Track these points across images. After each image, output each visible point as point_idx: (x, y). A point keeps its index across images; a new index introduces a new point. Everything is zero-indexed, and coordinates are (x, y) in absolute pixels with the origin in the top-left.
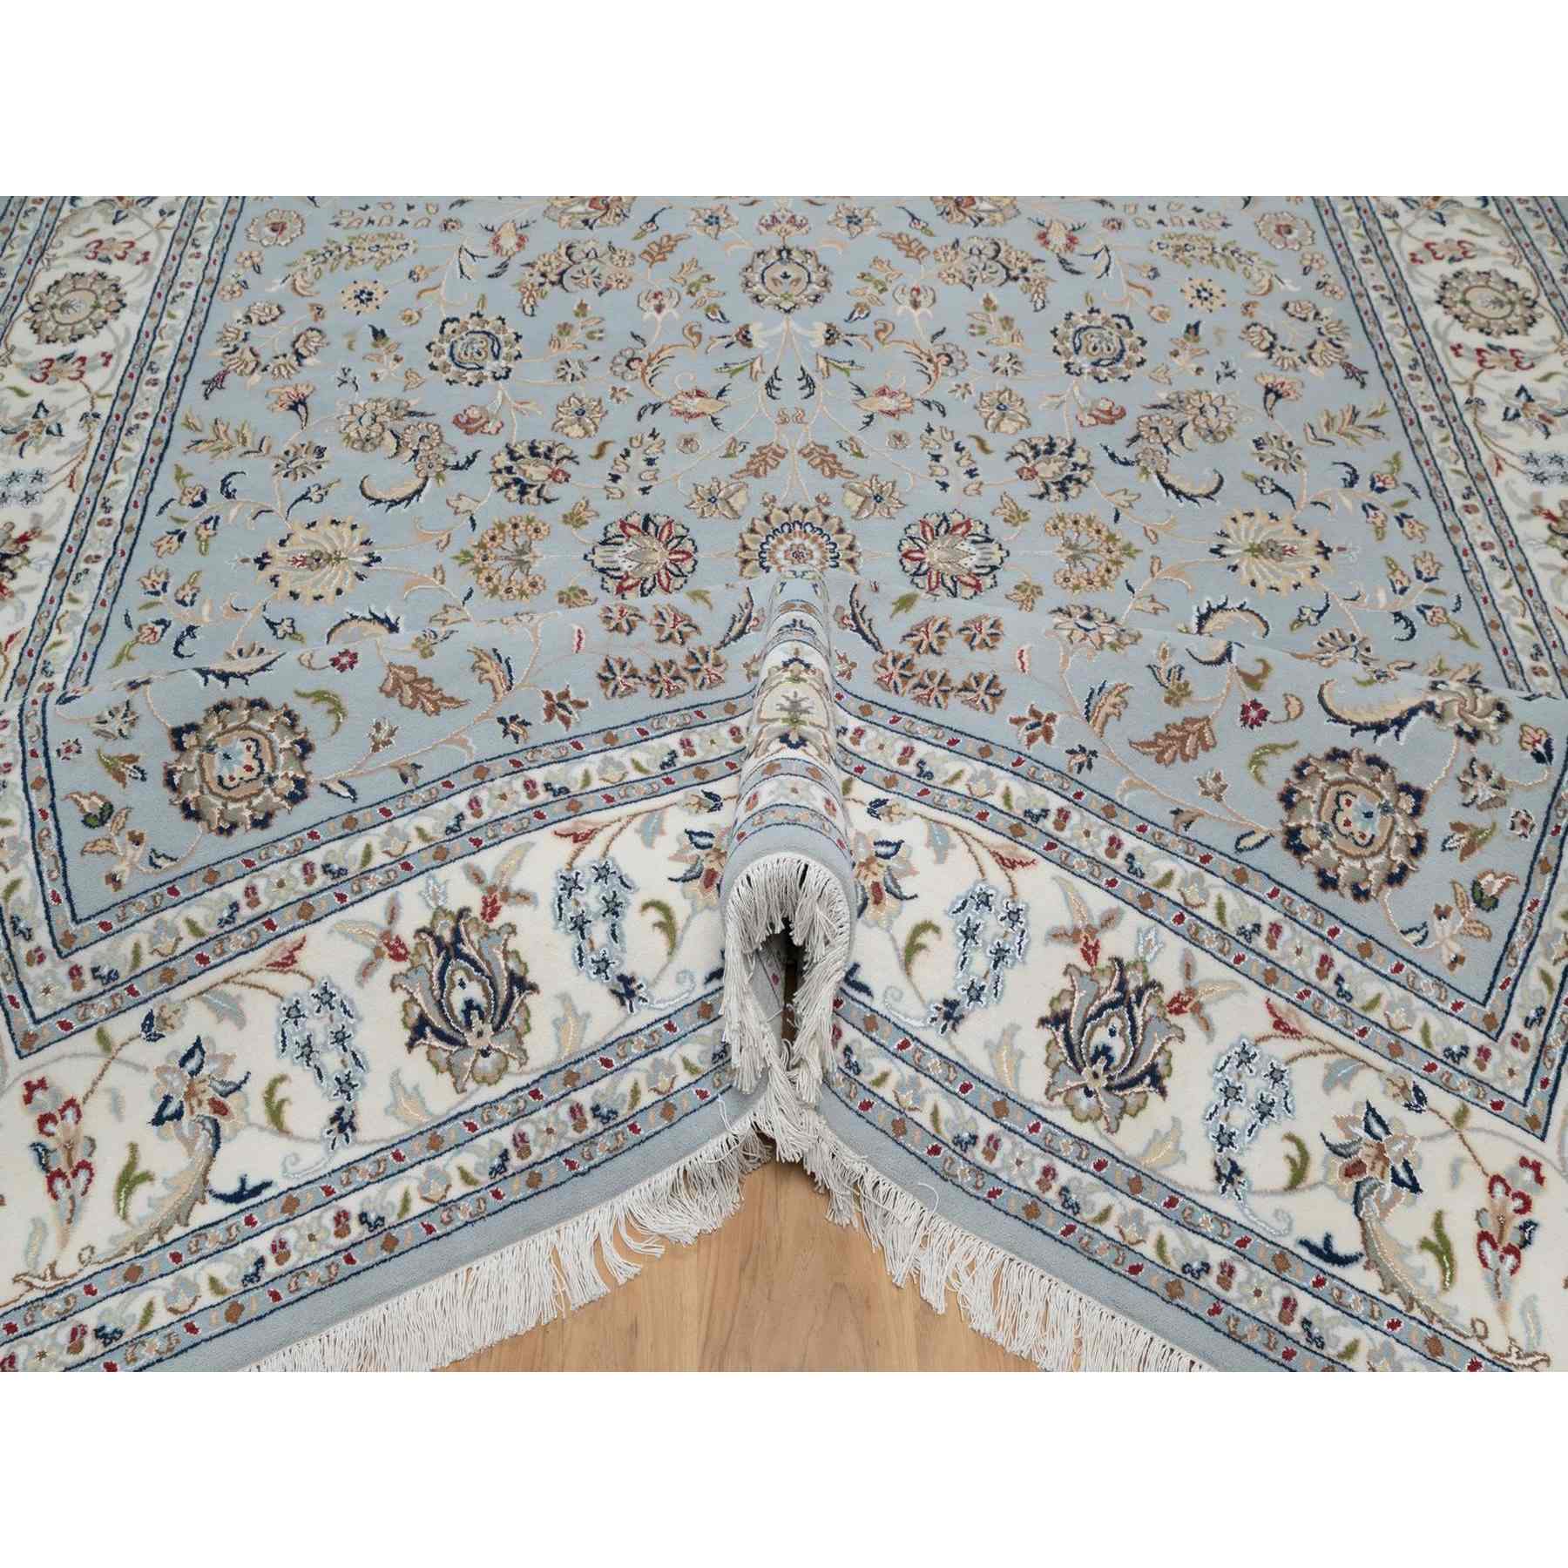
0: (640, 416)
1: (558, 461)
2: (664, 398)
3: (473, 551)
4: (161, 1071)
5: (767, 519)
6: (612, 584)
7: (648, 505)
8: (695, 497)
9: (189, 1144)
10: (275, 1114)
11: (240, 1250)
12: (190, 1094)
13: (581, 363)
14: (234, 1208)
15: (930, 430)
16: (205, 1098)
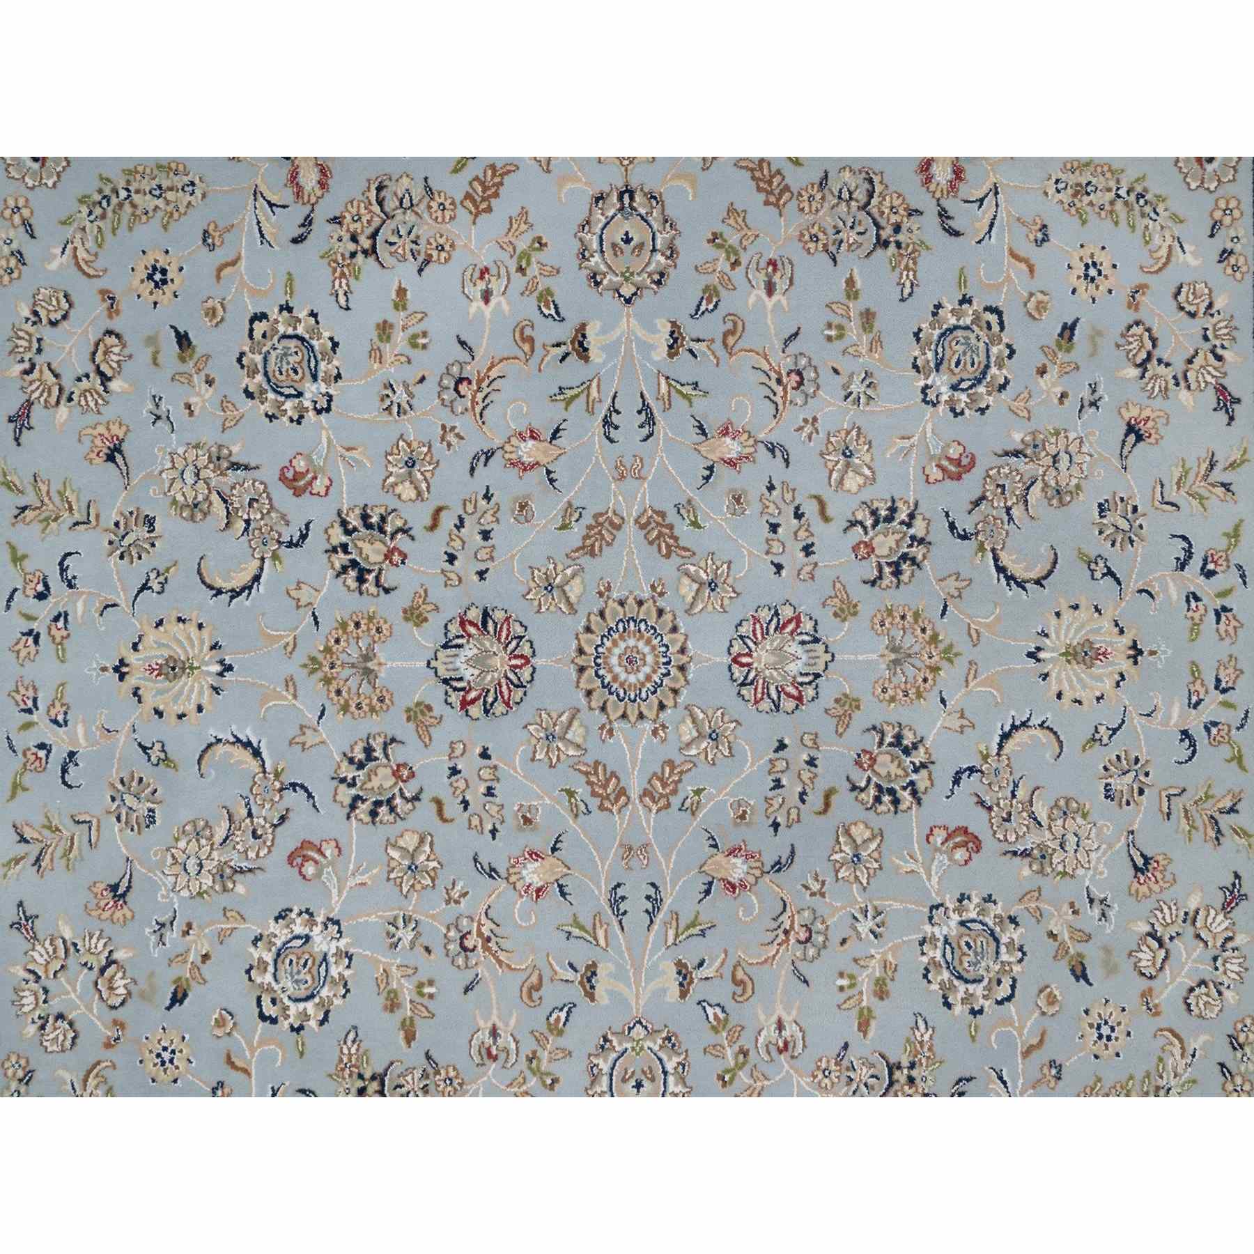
0: (472, 469)
1: (393, 537)
2: (497, 442)
3: (320, 657)
5: (602, 614)
6: (455, 698)
7: (485, 594)
8: (532, 585)
13: (406, 386)
15: (771, 488)
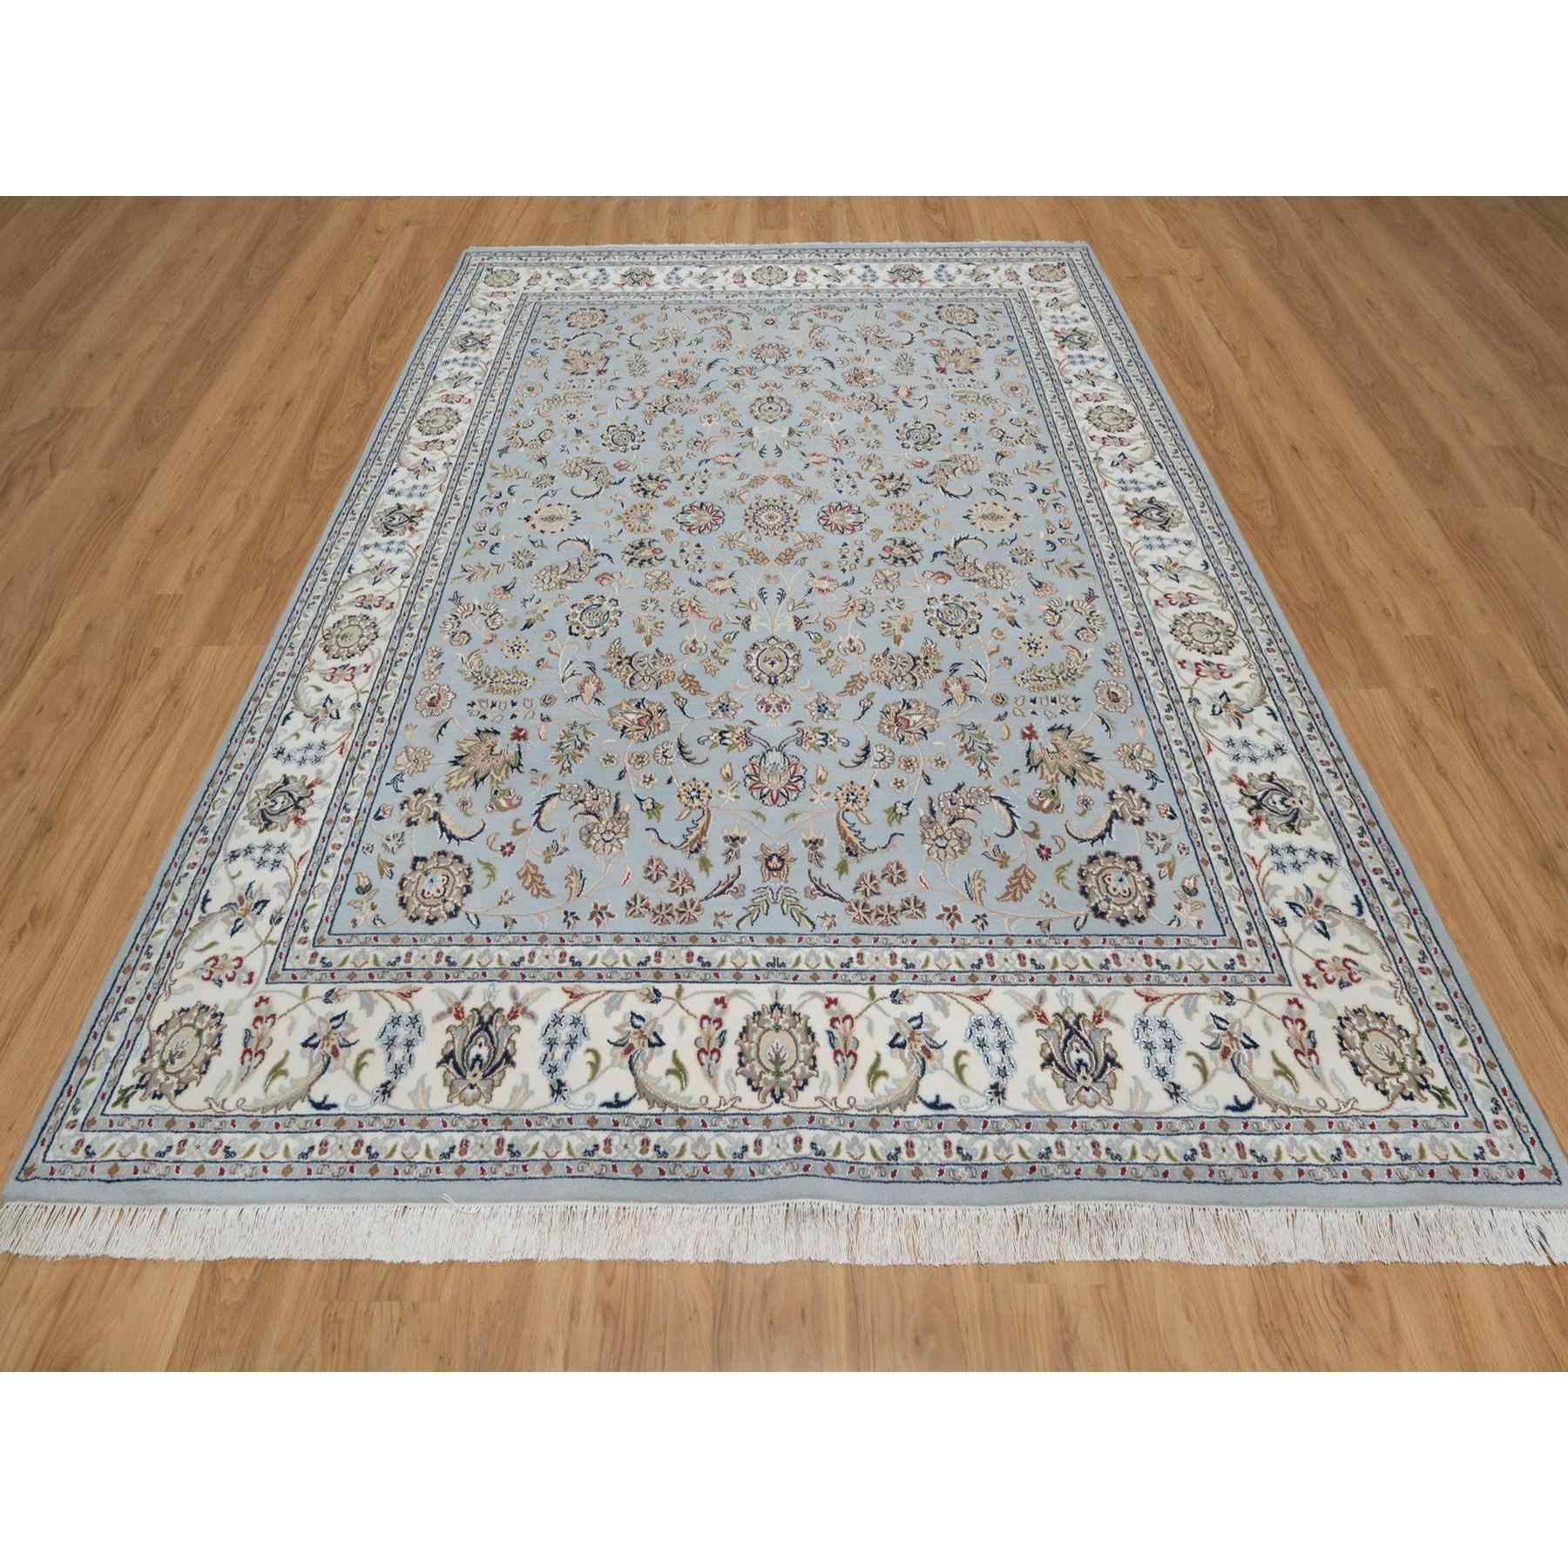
4: (321, 1019)
9: (312, 1064)
10: (359, 1067)
11: (306, 1136)
12: (327, 1038)
14: (315, 1111)
16: (332, 1043)
